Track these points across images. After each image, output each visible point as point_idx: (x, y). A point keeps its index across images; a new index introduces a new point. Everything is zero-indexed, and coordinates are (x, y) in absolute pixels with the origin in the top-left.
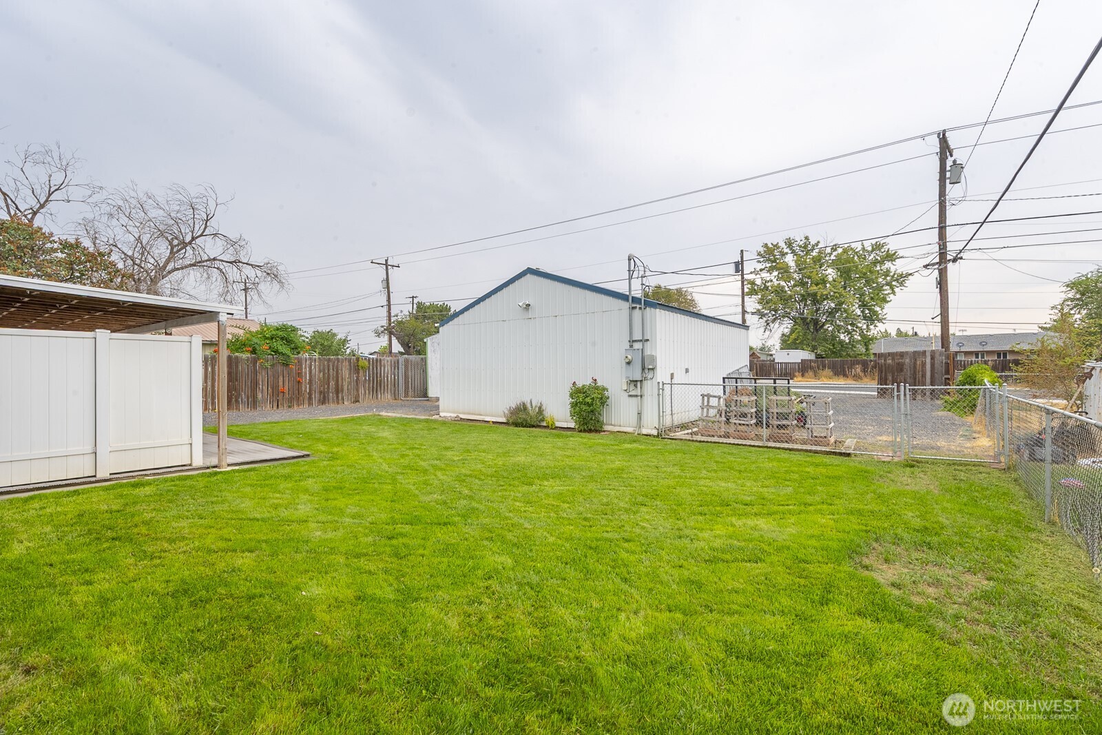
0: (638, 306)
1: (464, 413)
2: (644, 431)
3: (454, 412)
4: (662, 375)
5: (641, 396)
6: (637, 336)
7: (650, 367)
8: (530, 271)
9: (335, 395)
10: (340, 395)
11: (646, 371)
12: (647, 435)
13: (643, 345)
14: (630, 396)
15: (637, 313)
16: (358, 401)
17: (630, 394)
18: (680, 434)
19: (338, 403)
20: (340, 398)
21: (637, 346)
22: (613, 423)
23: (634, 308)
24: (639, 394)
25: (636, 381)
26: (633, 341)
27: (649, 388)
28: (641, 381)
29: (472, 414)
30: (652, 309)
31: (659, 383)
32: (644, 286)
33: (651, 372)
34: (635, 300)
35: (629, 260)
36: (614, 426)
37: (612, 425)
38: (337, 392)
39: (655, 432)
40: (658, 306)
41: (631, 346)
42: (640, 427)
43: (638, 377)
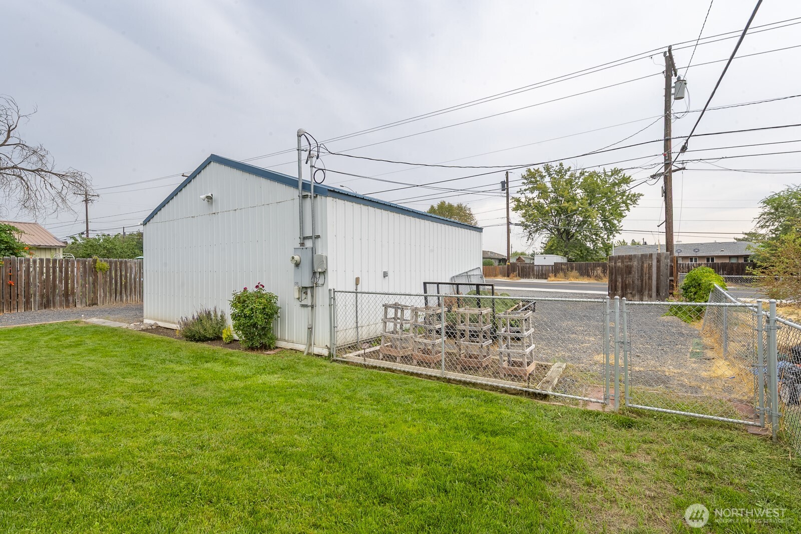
0: (309, 194)
1: (162, 321)
2: (316, 350)
3: (154, 319)
4: (333, 280)
5: (312, 307)
6: (308, 233)
7: (320, 270)
8: (214, 159)
9: (63, 298)
10: (71, 298)
11: (318, 275)
12: (318, 355)
13: (314, 243)
14: (303, 306)
15: (308, 202)
16: (96, 304)
17: (303, 303)
18: (352, 356)
19: (68, 306)
20: (71, 301)
21: (309, 244)
22: (286, 339)
23: (305, 197)
24: (310, 304)
25: (306, 288)
26: (305, 238)
27: (321, 295)
28: (312, 287)
29: (169, 322)
30: (323, 197)
31: (330, 290)
32: (314, 170)
33: (322, 277)
34: (306, 186)
35: (299, 136)
36: (287, 341)
37: (285, 340)
38: (66, 295)
39: (325, 352)
40: (329, 193)
41: (302, 244)
42: (310, 345)
43: (307, 283)
